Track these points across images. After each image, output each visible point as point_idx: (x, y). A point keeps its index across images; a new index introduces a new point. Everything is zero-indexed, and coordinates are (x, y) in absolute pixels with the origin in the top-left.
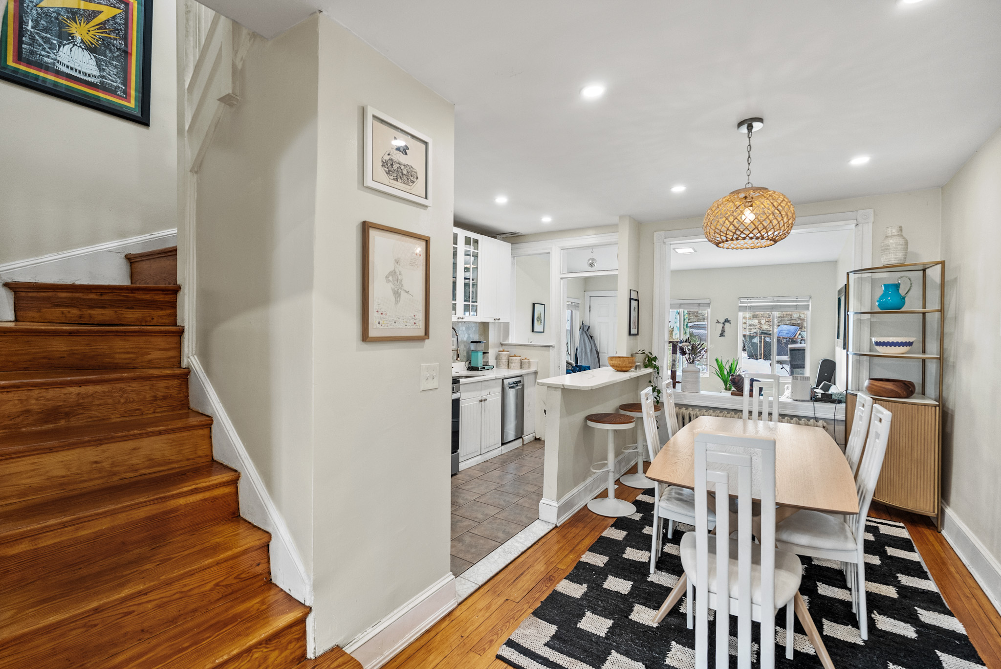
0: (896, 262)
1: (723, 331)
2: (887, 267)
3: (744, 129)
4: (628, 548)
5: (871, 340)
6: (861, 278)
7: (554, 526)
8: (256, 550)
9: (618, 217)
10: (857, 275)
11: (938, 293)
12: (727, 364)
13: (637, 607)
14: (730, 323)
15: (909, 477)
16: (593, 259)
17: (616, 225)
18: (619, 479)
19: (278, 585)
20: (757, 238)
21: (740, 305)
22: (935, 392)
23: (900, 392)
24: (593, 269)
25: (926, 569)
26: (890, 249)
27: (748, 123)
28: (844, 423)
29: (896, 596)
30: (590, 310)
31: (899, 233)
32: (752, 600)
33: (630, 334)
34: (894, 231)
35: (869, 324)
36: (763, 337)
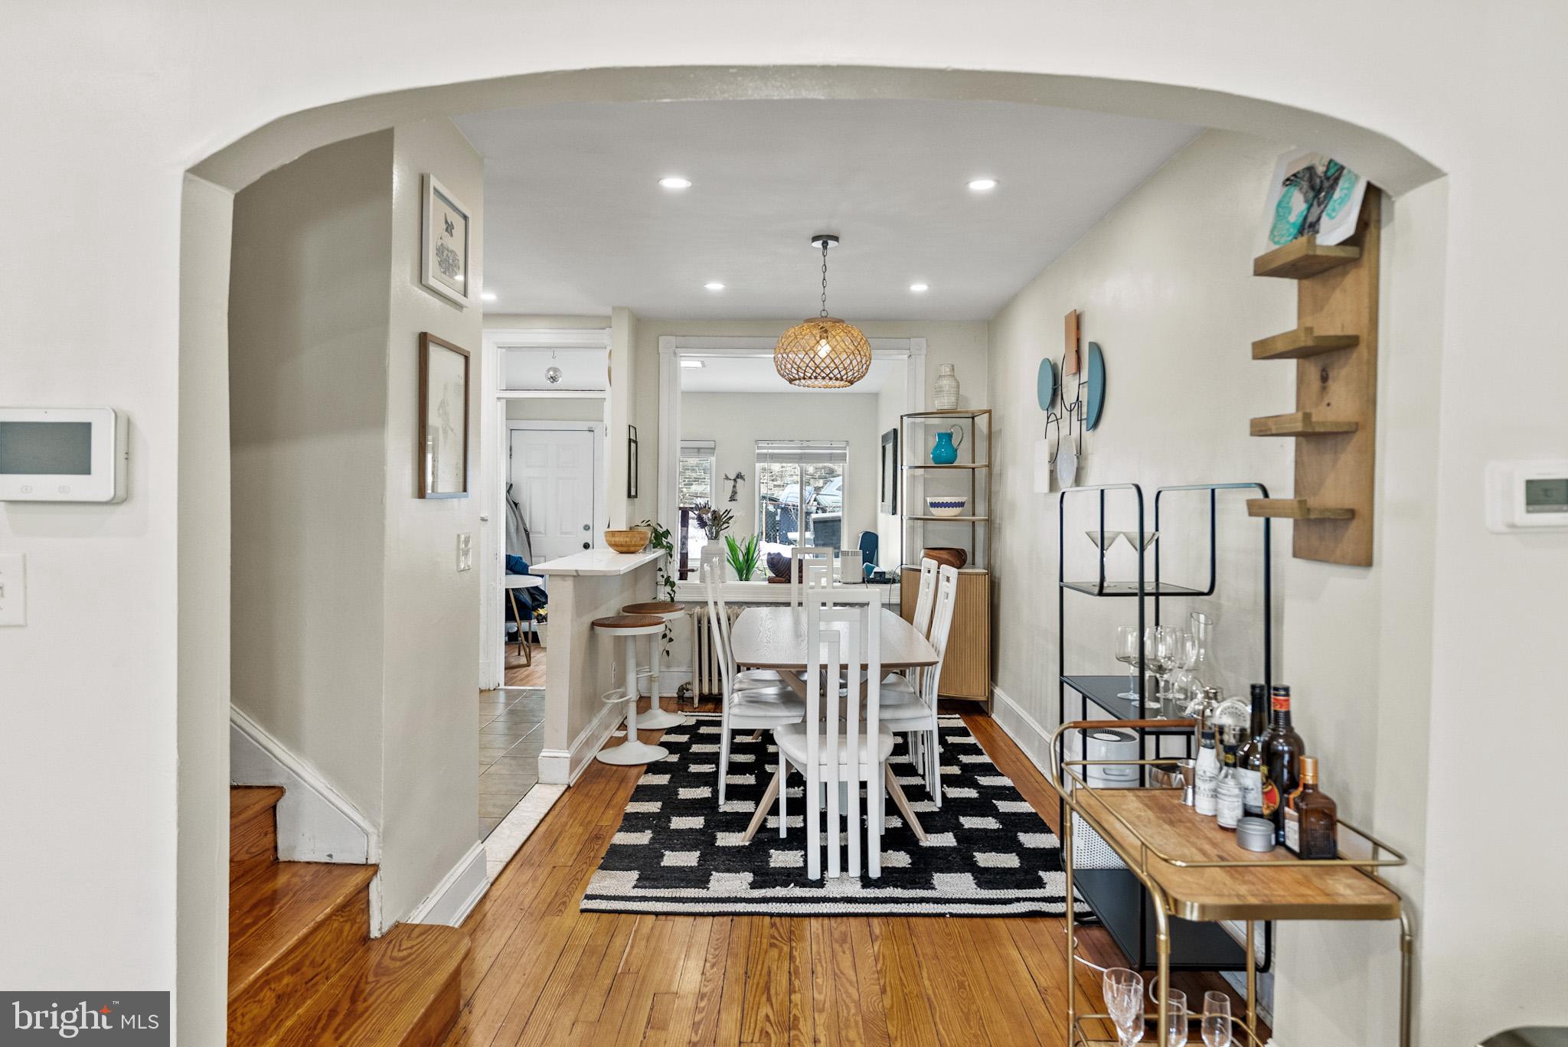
0: (949, 407)
1: (734, 493)
2: (942, 413)
3: (818, 244)
4: (680, 789)
5: (925, 501)
6: (914, 423)
7: (566, 786)
8: (261, 814)
9: (611, 309)
10: (911, 420)
11: (985, 444)
12: (743, 544)
13: (719, 835)
14: (744, 480)
15: (964, 660)
16: (555, 370)
17: (609, 318)
18: (623, 722)
19: (296, 860)
20: (837, 379)
21: (757, 451)
22: (984, 560)
23: (954, 561)
24: (556, 385)
25: (980, 747)
26: (943, 391)
27: (825, 239)
28: (899, 607)
29: (959, 772)
30: (511, 455)
31: (952, 373)
32: (859, 760)
33: (629, 496)
34: (947, 370)
35: (923, 481)
36: (764, 505)
